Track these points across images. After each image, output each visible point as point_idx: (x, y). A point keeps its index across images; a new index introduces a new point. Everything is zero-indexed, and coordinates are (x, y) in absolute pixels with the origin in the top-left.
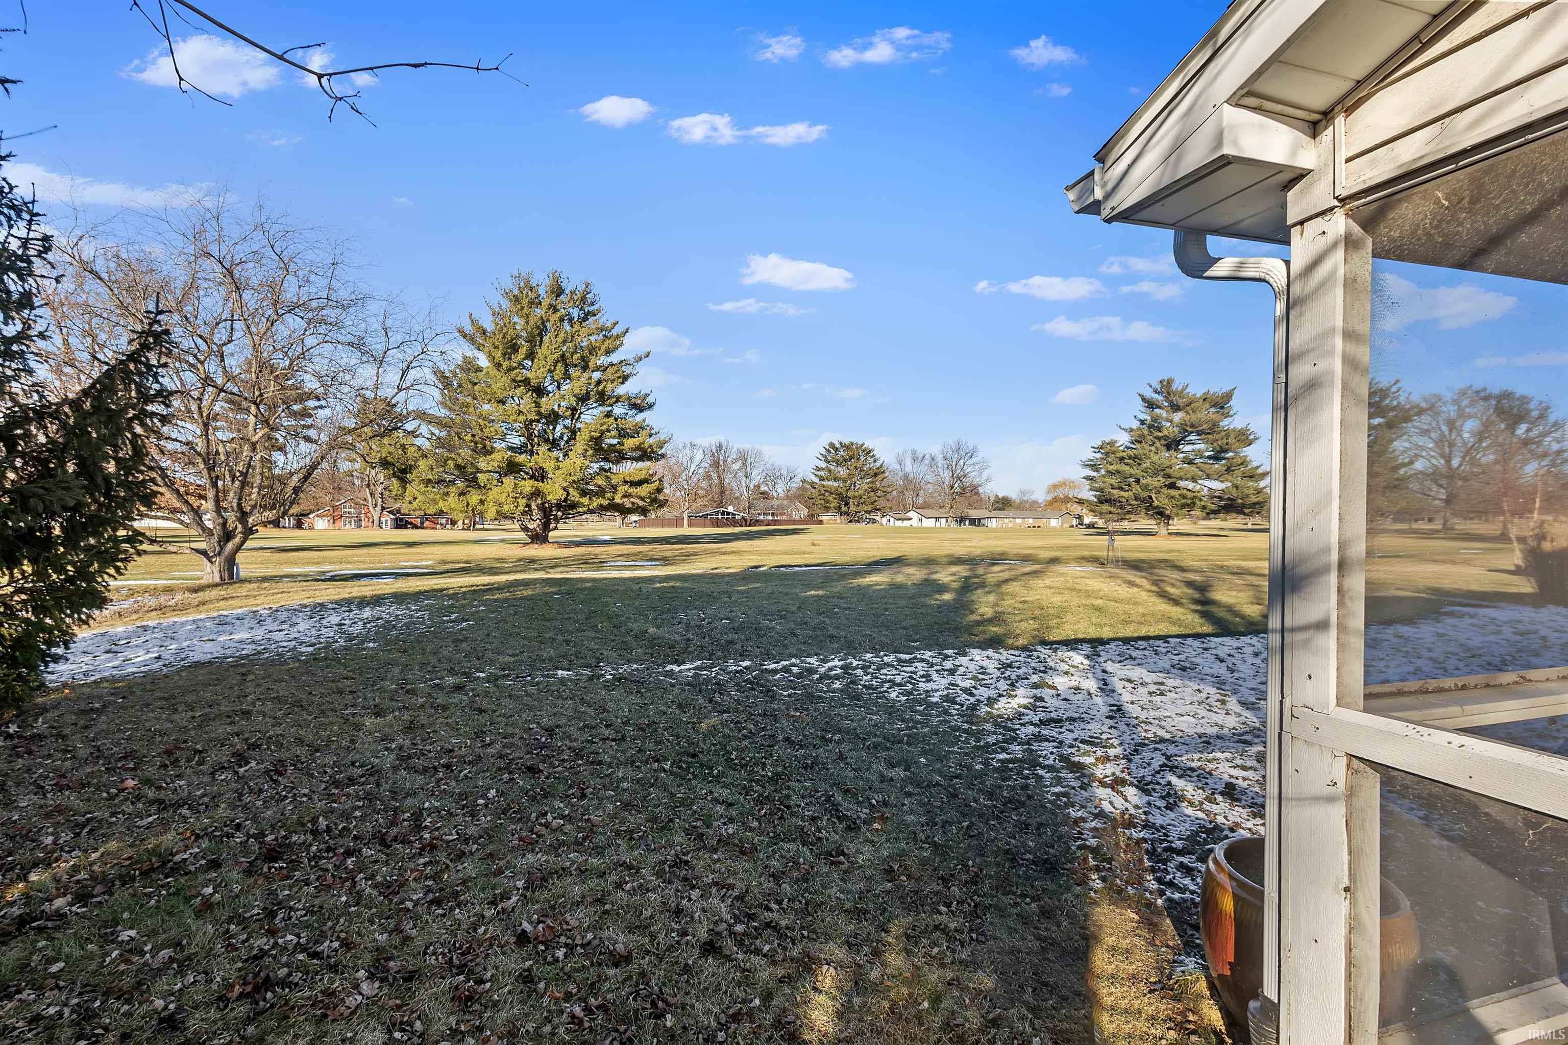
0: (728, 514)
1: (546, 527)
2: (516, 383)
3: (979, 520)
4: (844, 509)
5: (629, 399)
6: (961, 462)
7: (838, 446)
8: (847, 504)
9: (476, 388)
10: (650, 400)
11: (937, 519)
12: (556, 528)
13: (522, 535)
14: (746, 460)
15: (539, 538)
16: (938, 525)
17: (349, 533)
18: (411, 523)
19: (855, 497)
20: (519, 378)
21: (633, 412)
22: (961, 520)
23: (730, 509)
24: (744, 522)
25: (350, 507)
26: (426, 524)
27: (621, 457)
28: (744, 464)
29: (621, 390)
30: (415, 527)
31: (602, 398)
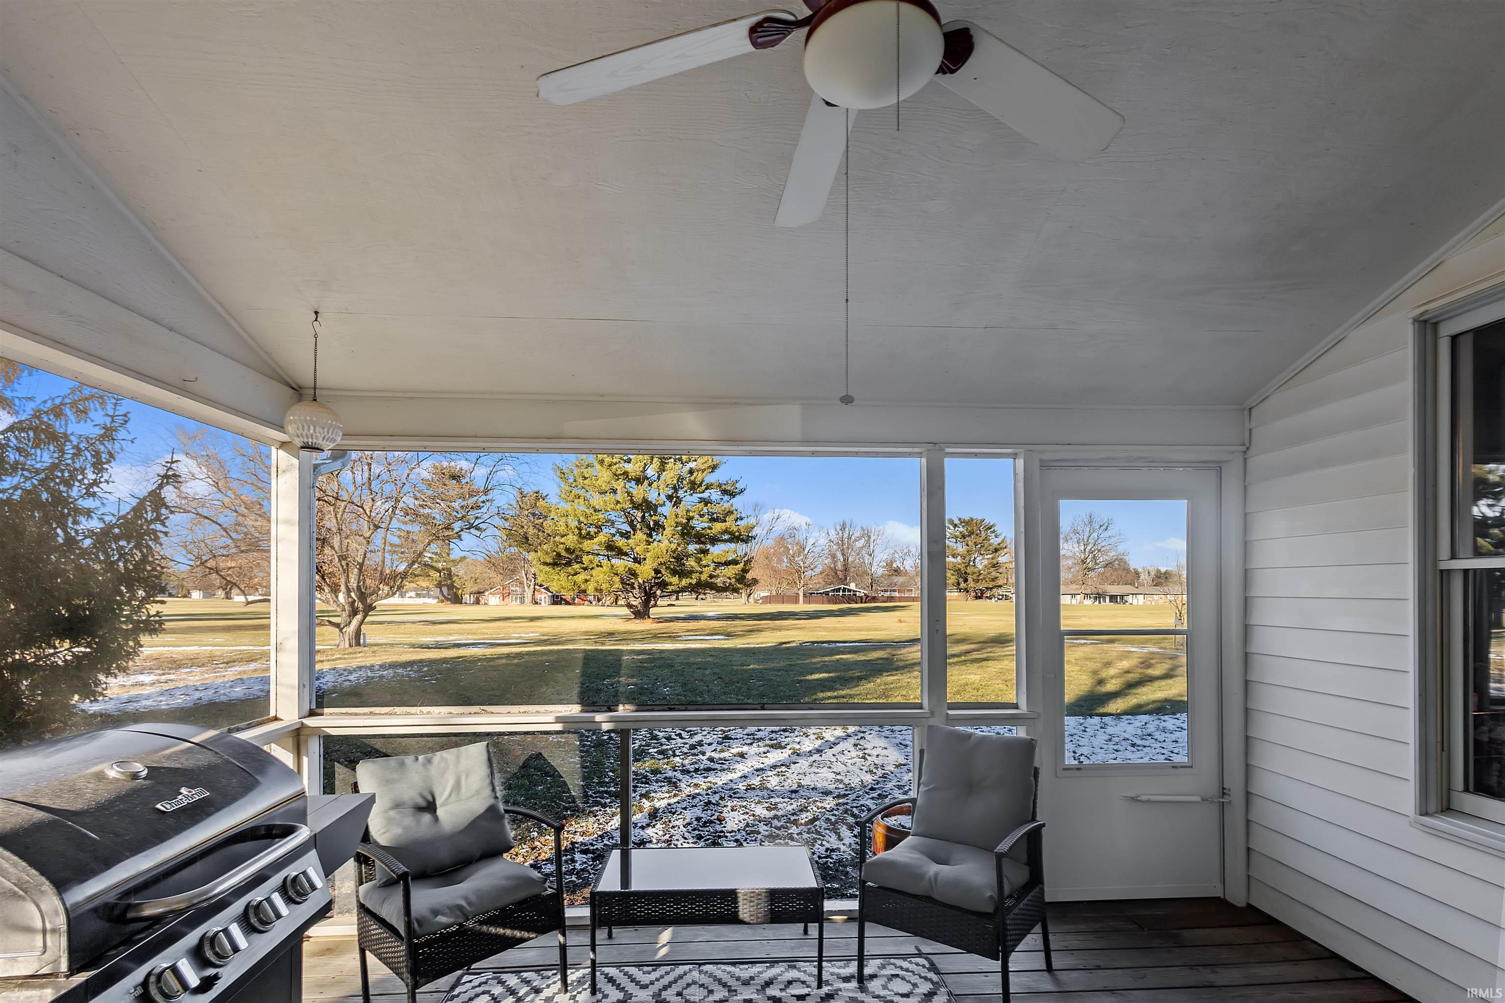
0: (849, 591)
1: (646, 604)
2: (616, 476)
3: (1122, 597)
4: (963, 585)
5: (720, 486)
6: (1095, 535)
7: (957, 522)
8: (966, 580)
9: (586, 482)
10: (739, 486)
11: (1073, 595)
12: (655, 605)
13: (626, 611)
14: (869, 537)
15: (641, 614)
16: (1074, 602)
17: (514, 608)
18: (565, 600)
19: (974, 573)
20: (619, 472)
21: (726, 498)
22: (1099, 597)
23: (852, 586)
24: (867, 599)
25: (517, 586)
26: (577, 600)
27: (714, 540)
28: (868, 542)
29: (711, 478)
30: (567, 603)
31: (694, 486)
